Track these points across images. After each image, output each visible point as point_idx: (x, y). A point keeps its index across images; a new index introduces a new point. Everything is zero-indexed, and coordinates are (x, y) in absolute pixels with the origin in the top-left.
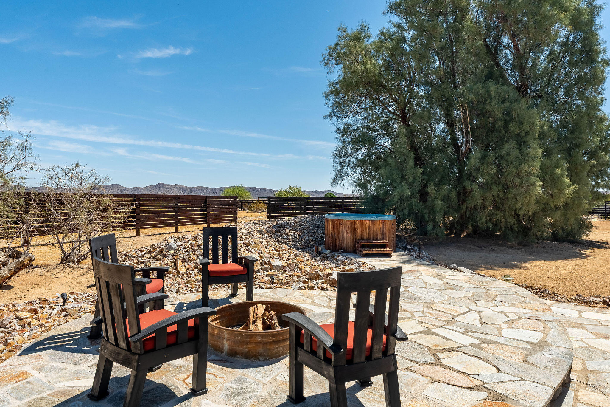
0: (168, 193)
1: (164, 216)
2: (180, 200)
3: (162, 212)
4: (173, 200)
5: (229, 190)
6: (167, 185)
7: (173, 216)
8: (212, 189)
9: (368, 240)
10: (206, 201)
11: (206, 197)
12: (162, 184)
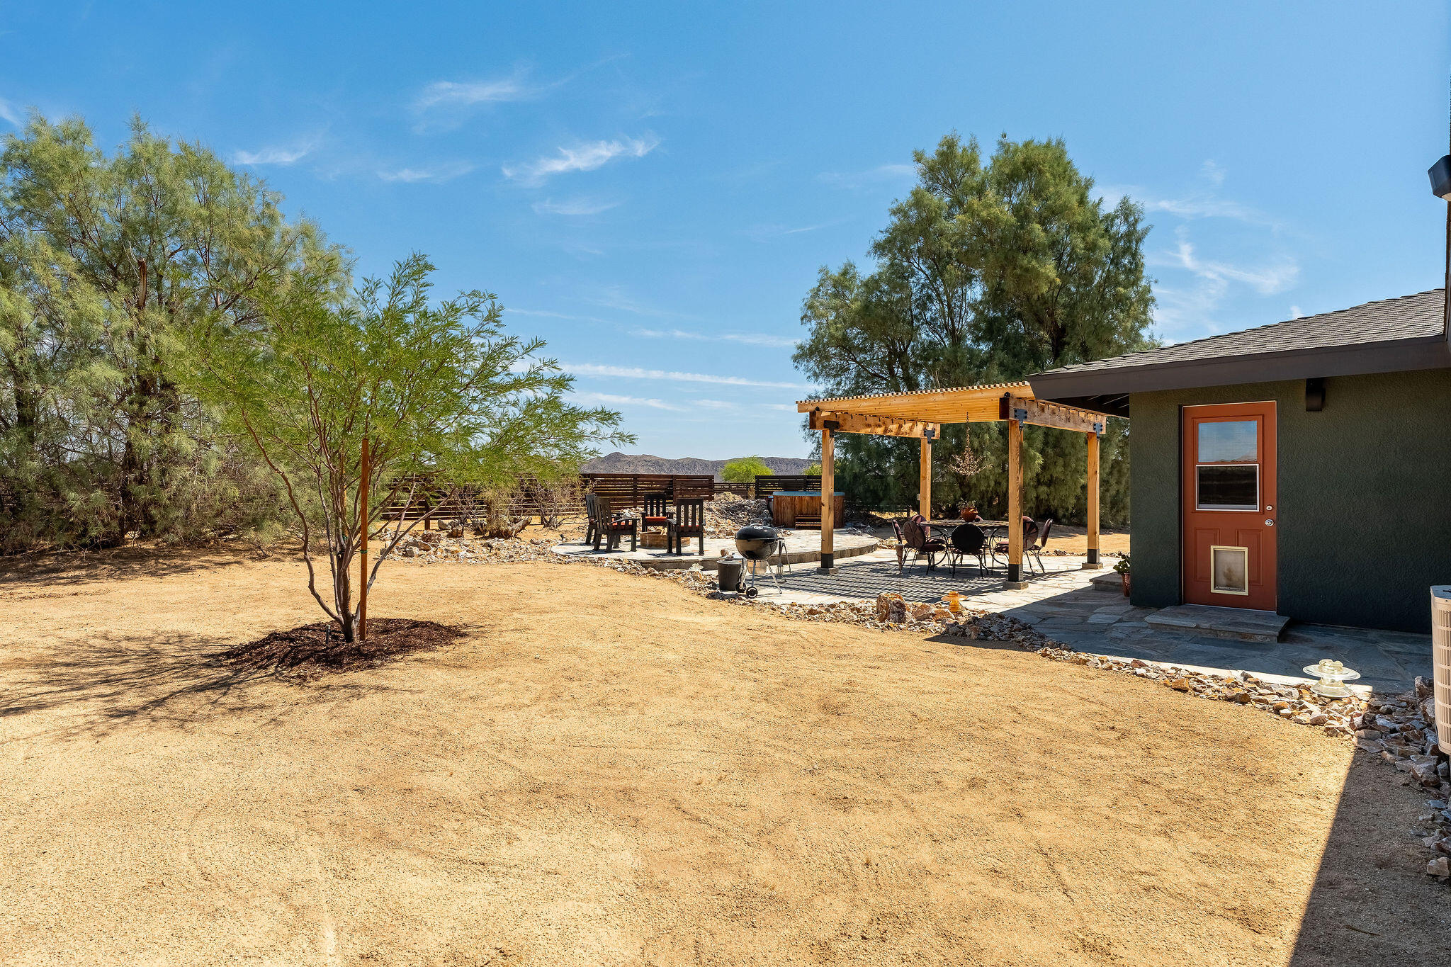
0: (629, 470)
1: (621, 500)
2: (639, 481)
3: (618, 494)
4: (631, 481)
5: (734, 465)
6: (627, 456)
7: (631, 499)
8: (712, 462)
9: (807, 515)
10: (671, 481)
11: (672, 476)
12: (618, 454)
